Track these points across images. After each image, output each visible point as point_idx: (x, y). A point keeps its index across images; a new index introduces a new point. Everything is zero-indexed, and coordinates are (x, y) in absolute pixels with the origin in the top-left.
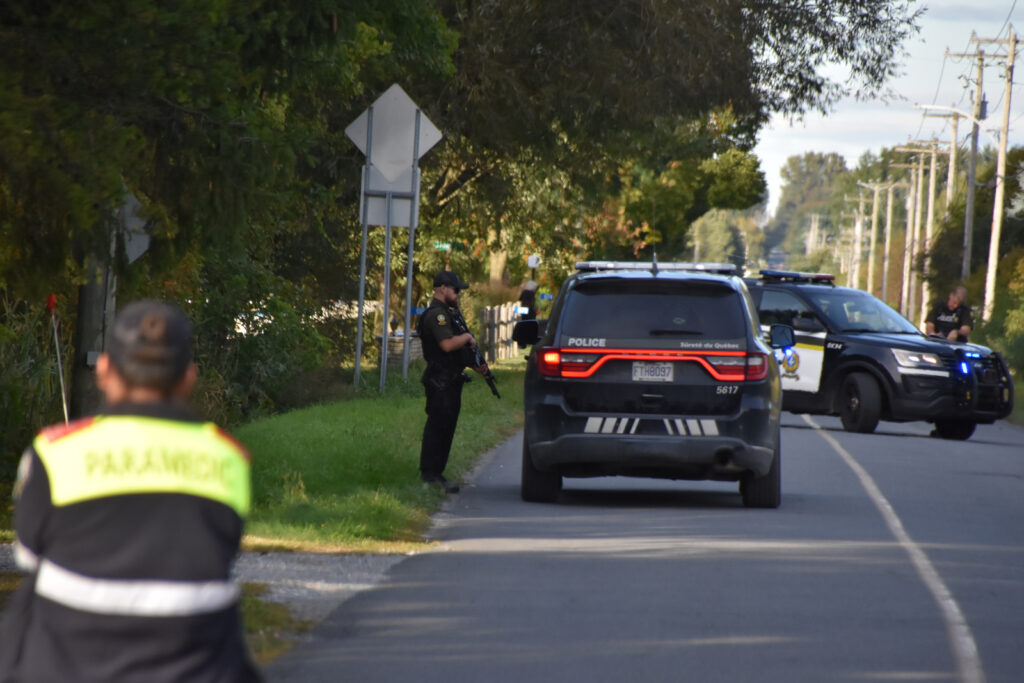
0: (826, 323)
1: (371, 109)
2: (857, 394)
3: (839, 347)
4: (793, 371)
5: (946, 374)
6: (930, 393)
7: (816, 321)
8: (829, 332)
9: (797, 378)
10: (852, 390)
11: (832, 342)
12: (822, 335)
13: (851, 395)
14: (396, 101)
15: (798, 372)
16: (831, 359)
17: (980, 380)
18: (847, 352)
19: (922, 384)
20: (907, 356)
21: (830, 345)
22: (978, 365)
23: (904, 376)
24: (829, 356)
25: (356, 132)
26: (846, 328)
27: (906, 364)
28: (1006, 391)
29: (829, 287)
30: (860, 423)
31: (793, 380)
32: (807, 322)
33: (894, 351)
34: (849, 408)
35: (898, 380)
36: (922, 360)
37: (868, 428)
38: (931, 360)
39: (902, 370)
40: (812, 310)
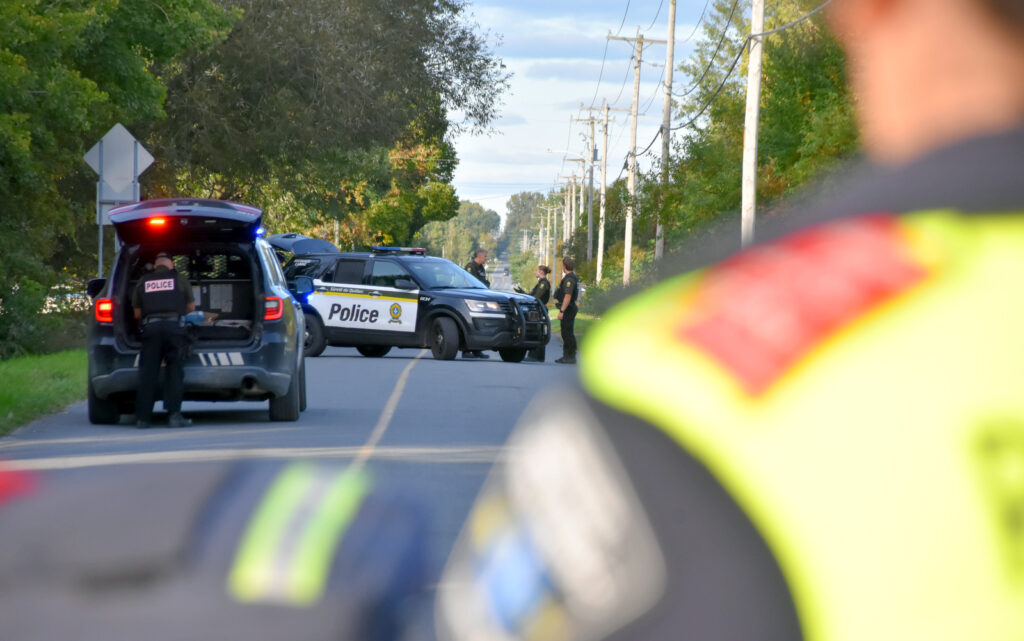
0: (419, 284)
1: (102, 142)
2: (441, 332)
3: (428, 299)
4: (397, 318)
5: (503, 316)
6: (493, 330)
7: (412, 281)
8: (421, 289)
9: (400, 322)
10: (438, 330)
11: (424, 296)
12: (417, 292)
13: (438, 334)
14: (119, 136)
15: (400, 318)
16: (423, 307)
17: (527, 320)
18: (434, 303)
19: (487, 324)
20: (476, 304)
21: (422, 299)
22: (526, 309)
23: (474, 319)
24: (422, 306)
25: (91, 158)
26: (432, 285)
27: (474, 310)
28: (546, 328)
29: (421, 257)
30: (445, 354)
31: (398, 324)
32: (405, 282)
33: (466, 301)
34: (437, 343)
35: (470, 321)
36: (486, 306)
37: (451, 357)
38: (493, 306)
39: (473, 315)
40: (408, 274)
